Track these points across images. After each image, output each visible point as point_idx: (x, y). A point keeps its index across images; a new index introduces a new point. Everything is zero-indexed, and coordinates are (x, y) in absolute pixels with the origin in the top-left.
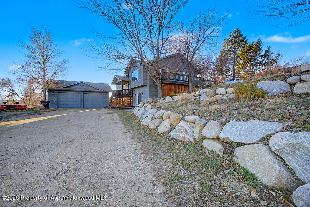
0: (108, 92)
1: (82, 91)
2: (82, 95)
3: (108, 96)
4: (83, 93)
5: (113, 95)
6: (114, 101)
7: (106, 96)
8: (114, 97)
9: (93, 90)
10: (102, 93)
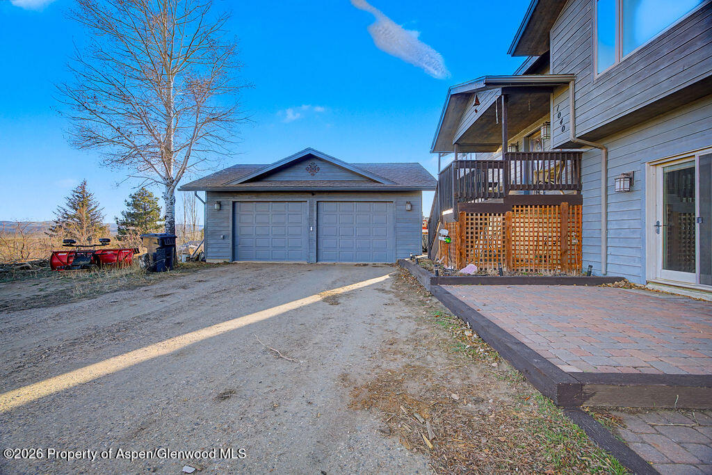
0: (415, 191)
1: (313, 193)
2: (311, 206)
3: (415, 208)
4: (315, 199)
5: (440, 204)
6: (445, 232)
7: (408, 207)
8: (450, 211)
9: (355, 186)
10: (393, 198)
